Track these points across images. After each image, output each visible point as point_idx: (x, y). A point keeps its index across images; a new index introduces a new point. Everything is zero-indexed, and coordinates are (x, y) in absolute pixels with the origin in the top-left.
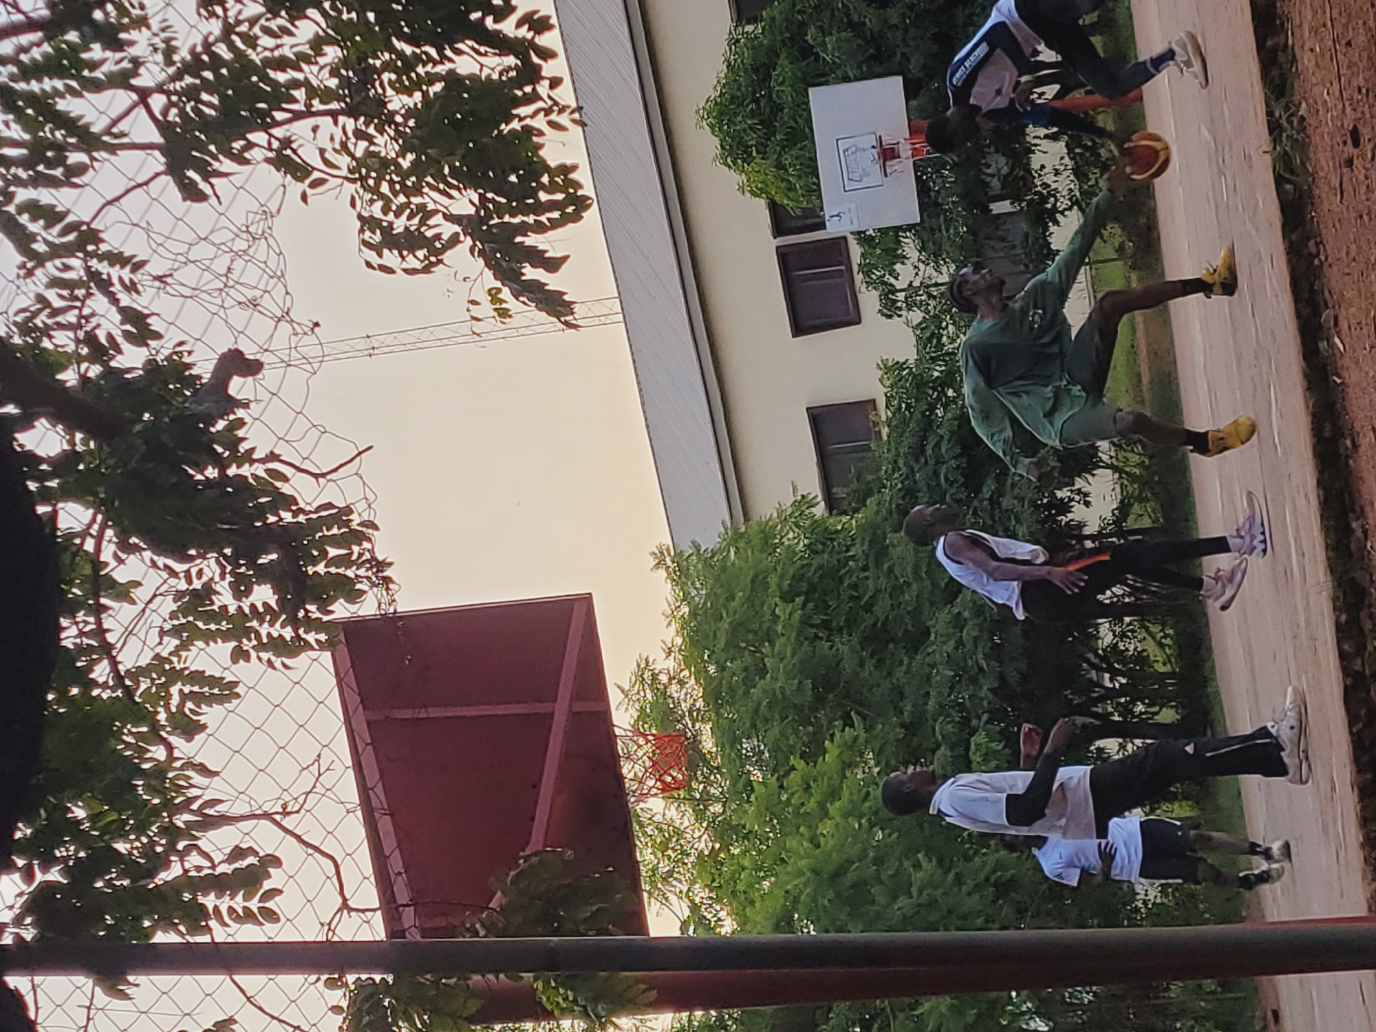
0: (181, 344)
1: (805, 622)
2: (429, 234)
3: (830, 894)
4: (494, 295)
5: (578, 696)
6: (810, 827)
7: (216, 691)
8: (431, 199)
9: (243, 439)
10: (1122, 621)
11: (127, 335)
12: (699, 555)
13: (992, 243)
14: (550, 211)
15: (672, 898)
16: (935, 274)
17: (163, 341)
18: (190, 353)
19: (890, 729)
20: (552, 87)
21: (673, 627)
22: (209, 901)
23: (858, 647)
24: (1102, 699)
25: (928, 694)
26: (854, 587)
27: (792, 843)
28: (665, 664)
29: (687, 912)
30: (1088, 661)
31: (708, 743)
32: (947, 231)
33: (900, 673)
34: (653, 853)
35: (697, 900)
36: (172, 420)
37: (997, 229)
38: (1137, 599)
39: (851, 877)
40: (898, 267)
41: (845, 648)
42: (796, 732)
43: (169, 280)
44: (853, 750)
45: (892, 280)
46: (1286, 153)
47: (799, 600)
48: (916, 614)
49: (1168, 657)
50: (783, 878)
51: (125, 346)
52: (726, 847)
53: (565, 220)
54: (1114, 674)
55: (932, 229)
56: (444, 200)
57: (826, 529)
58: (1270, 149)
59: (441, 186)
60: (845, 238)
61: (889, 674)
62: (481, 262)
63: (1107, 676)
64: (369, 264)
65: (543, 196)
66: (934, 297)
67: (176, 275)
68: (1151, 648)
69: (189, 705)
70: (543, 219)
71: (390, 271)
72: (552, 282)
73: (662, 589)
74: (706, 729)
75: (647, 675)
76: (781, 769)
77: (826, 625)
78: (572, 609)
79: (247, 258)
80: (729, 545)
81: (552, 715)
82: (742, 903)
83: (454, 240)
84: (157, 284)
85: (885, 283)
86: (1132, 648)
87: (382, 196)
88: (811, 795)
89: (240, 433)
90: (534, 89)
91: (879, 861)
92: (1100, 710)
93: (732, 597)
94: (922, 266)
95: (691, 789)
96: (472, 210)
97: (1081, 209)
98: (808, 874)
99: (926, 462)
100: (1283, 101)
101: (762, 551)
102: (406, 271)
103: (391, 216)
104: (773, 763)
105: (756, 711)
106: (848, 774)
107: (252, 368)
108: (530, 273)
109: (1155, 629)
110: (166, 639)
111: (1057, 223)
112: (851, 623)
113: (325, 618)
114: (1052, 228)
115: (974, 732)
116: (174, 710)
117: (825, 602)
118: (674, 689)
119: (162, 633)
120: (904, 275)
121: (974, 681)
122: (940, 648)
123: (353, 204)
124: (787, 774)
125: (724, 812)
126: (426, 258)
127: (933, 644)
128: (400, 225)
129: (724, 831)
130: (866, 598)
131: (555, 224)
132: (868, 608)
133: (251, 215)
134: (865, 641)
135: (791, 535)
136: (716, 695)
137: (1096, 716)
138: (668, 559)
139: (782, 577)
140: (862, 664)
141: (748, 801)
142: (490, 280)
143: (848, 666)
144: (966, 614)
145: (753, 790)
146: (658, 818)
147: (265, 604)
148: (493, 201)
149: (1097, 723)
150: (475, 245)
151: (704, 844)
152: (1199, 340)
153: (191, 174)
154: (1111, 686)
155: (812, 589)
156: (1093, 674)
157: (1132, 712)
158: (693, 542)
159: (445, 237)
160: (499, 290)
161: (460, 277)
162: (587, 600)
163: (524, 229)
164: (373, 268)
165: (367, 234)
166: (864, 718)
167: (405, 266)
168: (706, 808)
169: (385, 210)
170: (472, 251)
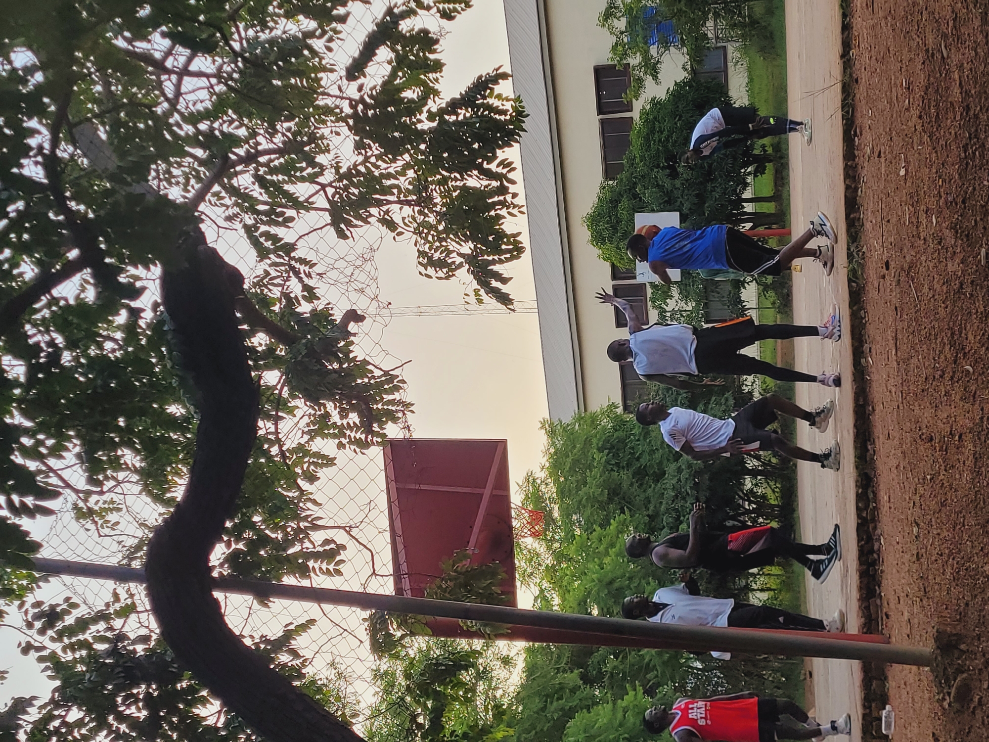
0: (328, 304)
1: (608, 462)
2: (449, 261)
3: (606, 591)
4: (476, 292)
5: (495, 487)
6: (599, 559)
7: (325, 462)
8: (452, 245)
9: (352, 351)
10: (756, 478)
11: (304, 297)
12: (561, 426)
13: (713, 294)
14: (506, 254)
15: (532, 585)
16: (685, 306)
17: (320, 301)
18: (332, 308)
19: (642, 517)
20: (513, 197)
21: (546, 458)
22: (311, 564)
23: (631, 476)
24: (743, 514)
25: (661, 503)
26: (633, 448)
27: (590, 566)
28: (541, 475)
29: (538, 593)
30: (739, 496)
31: (556, 514)
32: (693, 286)
33: (650, 491)
34: (525, 563)
35: (543, 587)
36: (319, 339)
37: (716, 288)
38: (765, 468)
39: (616, 585)
40: (668, 301)
41: (625, 477)
42: (598, 513)
43: (324, 276)
44: (624, 524)
45: (665, 307)
46: (854, 268)
47: (606, 452)
48: (660, 464)
49: (777, 497)
50: (584, 582)
51: (302, 302)
52: (559, 563)
53: (513, 258)
54: (750, 502)
55: (686, 285)
56: (458, 247)
57: (622, 420)
58: (846, 265)
59: (457, 240)
60: (645, 284)
61: (645, 491)
62: (472, 276)
63: (747, 503)
64: (420, 273)
65: (504, 247)
66: (684, 317)
67: (327, 274)
68: (769, 492)
69: (312, 467)
70: (502, 257)
71: (430, 277)
72: (505, 289)
73: (542, 439)
74: (556, 507)
75: (531, 479)
76: (588, 529)
77: (617, 465)
78: (497, 446)
79: (361, 269)
80: (576, 422)
81: (483, 494)
82: (564, 591)
83: (461, 265)
84: (318, 277)
85: (661, 307)
86: (760, 491)
87: (429, 242)
88: (602, 544)
89: (351, 348)
90: (505, 198)
91: (630, 579)
92: (742, 519)
93: (574, 447)
94: (679, 301)
95: (546, 535)
96: (470, 252)
97: (757, 282)
98: (597, 581)
99: (672, 394)
100: (855, 244)
101: (591, 426)
102: (437, 277)
103: (433, 251)
104: (586, 527)
105: (580, 501)
106: (620, 536)
107: (360, 318)
108: (495, 284)
109: (772, 483)
110: (305, 435)
111: (745, 288)
112: (629, 465)
113: (381, 432)
114: (743, 290)
115: (681, 522)
116: (305, 469)
117: (618, 454)
118: (543, 487)
119: (303, 433)
120: (671, 305)
121: (684, 498)
122: (670, 481)
123: (416, 245)
124: (591, 533)
125: (560, 547)
126: (447, 272)
127: (666, 479)
128: (436, 256)
129: (559, 556)
130: (638, 454)
131: (508, 260)
132: (638, 459)
133: (365, 249)
134: (634, 475)
135: (605, 420)
136: (562, 492)
137: (739, 521)
138: (547, 425)
139: (599, 440)
140: (632, 485)
141: (572, 544)
142: (475, 285)
143: (625, 485)
144: (683, 467)
145: (575, 538)
146: (529, 547)
147: (354, 423)
148: (480, 249)
149: (740, 525)
150: (470, 268)
151: (549, 561)
152: (806, 349)
153: (342, 226)
154: (748, 508)
155: (613, 447)
156: (741, 502)
157: (756, 521)
158: (559, 419)
159: (457, 263)
160: (479, 290)
161: (462, 282)
162: (504, 442)
163: (494, 262)
164: (422, 275)
165: (421, 259)
166: (630, 510)
167: (437, 275)
168: (552, 544)
169: (430, 248)
170: (468, 271)
